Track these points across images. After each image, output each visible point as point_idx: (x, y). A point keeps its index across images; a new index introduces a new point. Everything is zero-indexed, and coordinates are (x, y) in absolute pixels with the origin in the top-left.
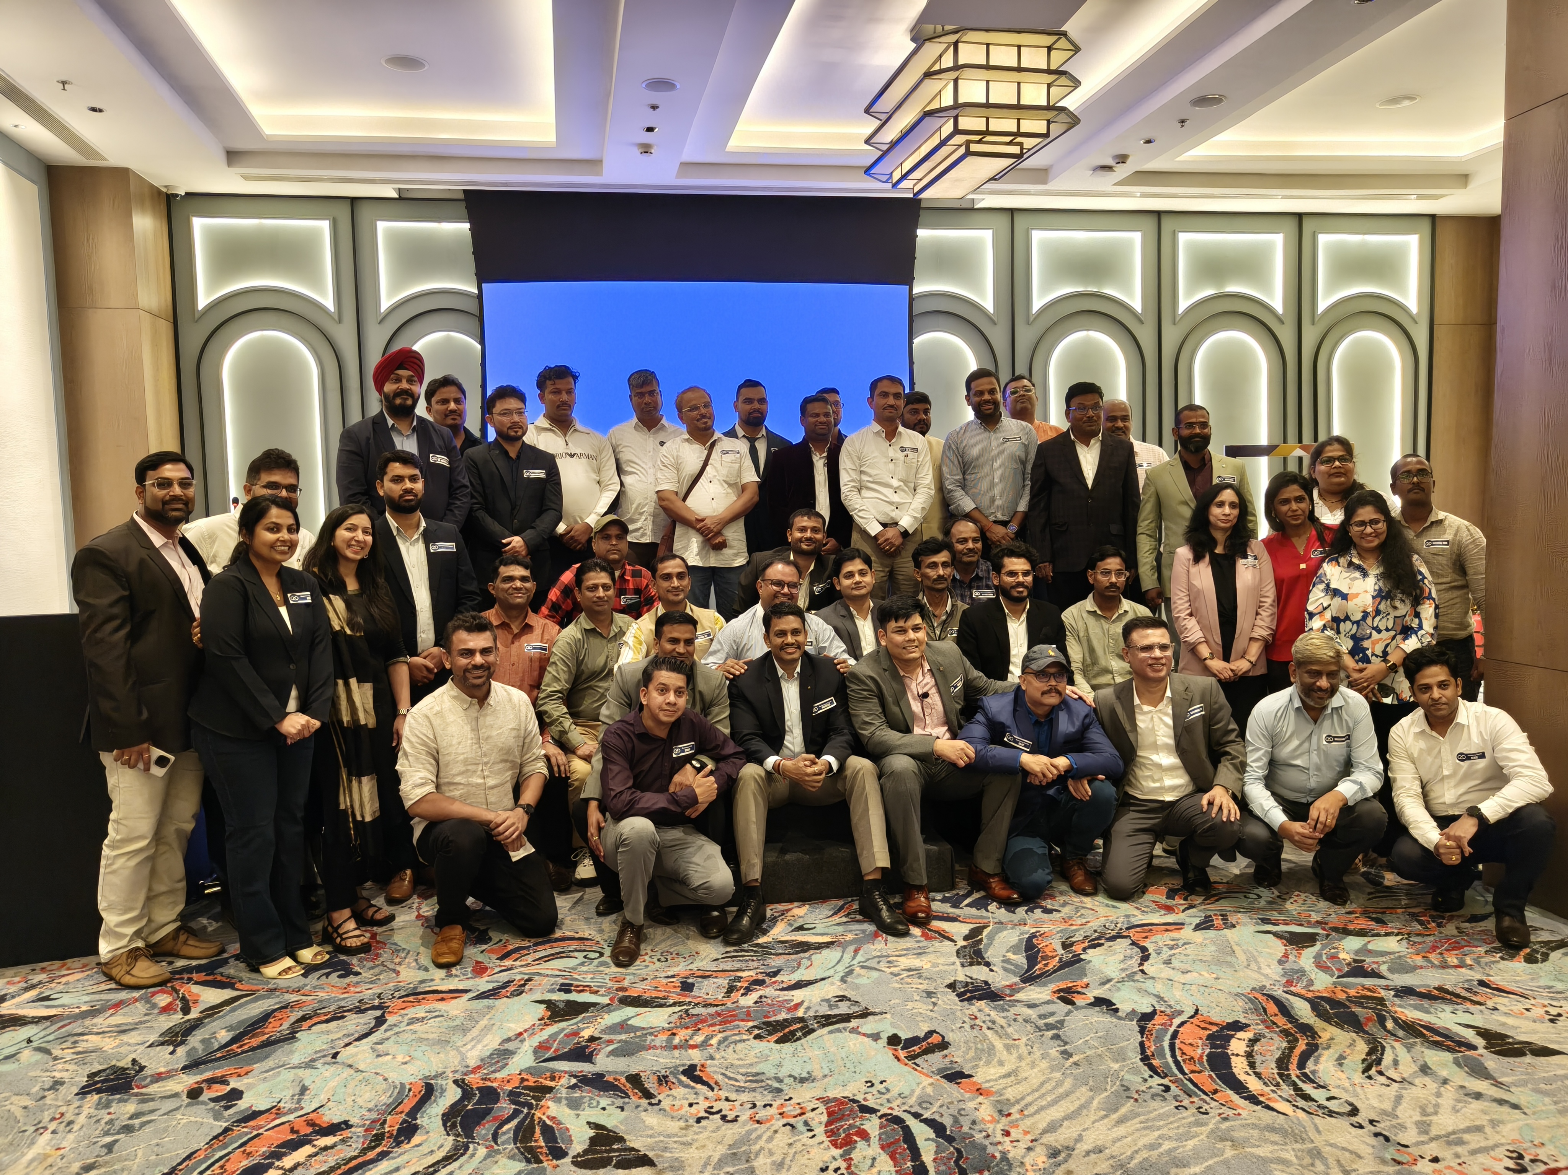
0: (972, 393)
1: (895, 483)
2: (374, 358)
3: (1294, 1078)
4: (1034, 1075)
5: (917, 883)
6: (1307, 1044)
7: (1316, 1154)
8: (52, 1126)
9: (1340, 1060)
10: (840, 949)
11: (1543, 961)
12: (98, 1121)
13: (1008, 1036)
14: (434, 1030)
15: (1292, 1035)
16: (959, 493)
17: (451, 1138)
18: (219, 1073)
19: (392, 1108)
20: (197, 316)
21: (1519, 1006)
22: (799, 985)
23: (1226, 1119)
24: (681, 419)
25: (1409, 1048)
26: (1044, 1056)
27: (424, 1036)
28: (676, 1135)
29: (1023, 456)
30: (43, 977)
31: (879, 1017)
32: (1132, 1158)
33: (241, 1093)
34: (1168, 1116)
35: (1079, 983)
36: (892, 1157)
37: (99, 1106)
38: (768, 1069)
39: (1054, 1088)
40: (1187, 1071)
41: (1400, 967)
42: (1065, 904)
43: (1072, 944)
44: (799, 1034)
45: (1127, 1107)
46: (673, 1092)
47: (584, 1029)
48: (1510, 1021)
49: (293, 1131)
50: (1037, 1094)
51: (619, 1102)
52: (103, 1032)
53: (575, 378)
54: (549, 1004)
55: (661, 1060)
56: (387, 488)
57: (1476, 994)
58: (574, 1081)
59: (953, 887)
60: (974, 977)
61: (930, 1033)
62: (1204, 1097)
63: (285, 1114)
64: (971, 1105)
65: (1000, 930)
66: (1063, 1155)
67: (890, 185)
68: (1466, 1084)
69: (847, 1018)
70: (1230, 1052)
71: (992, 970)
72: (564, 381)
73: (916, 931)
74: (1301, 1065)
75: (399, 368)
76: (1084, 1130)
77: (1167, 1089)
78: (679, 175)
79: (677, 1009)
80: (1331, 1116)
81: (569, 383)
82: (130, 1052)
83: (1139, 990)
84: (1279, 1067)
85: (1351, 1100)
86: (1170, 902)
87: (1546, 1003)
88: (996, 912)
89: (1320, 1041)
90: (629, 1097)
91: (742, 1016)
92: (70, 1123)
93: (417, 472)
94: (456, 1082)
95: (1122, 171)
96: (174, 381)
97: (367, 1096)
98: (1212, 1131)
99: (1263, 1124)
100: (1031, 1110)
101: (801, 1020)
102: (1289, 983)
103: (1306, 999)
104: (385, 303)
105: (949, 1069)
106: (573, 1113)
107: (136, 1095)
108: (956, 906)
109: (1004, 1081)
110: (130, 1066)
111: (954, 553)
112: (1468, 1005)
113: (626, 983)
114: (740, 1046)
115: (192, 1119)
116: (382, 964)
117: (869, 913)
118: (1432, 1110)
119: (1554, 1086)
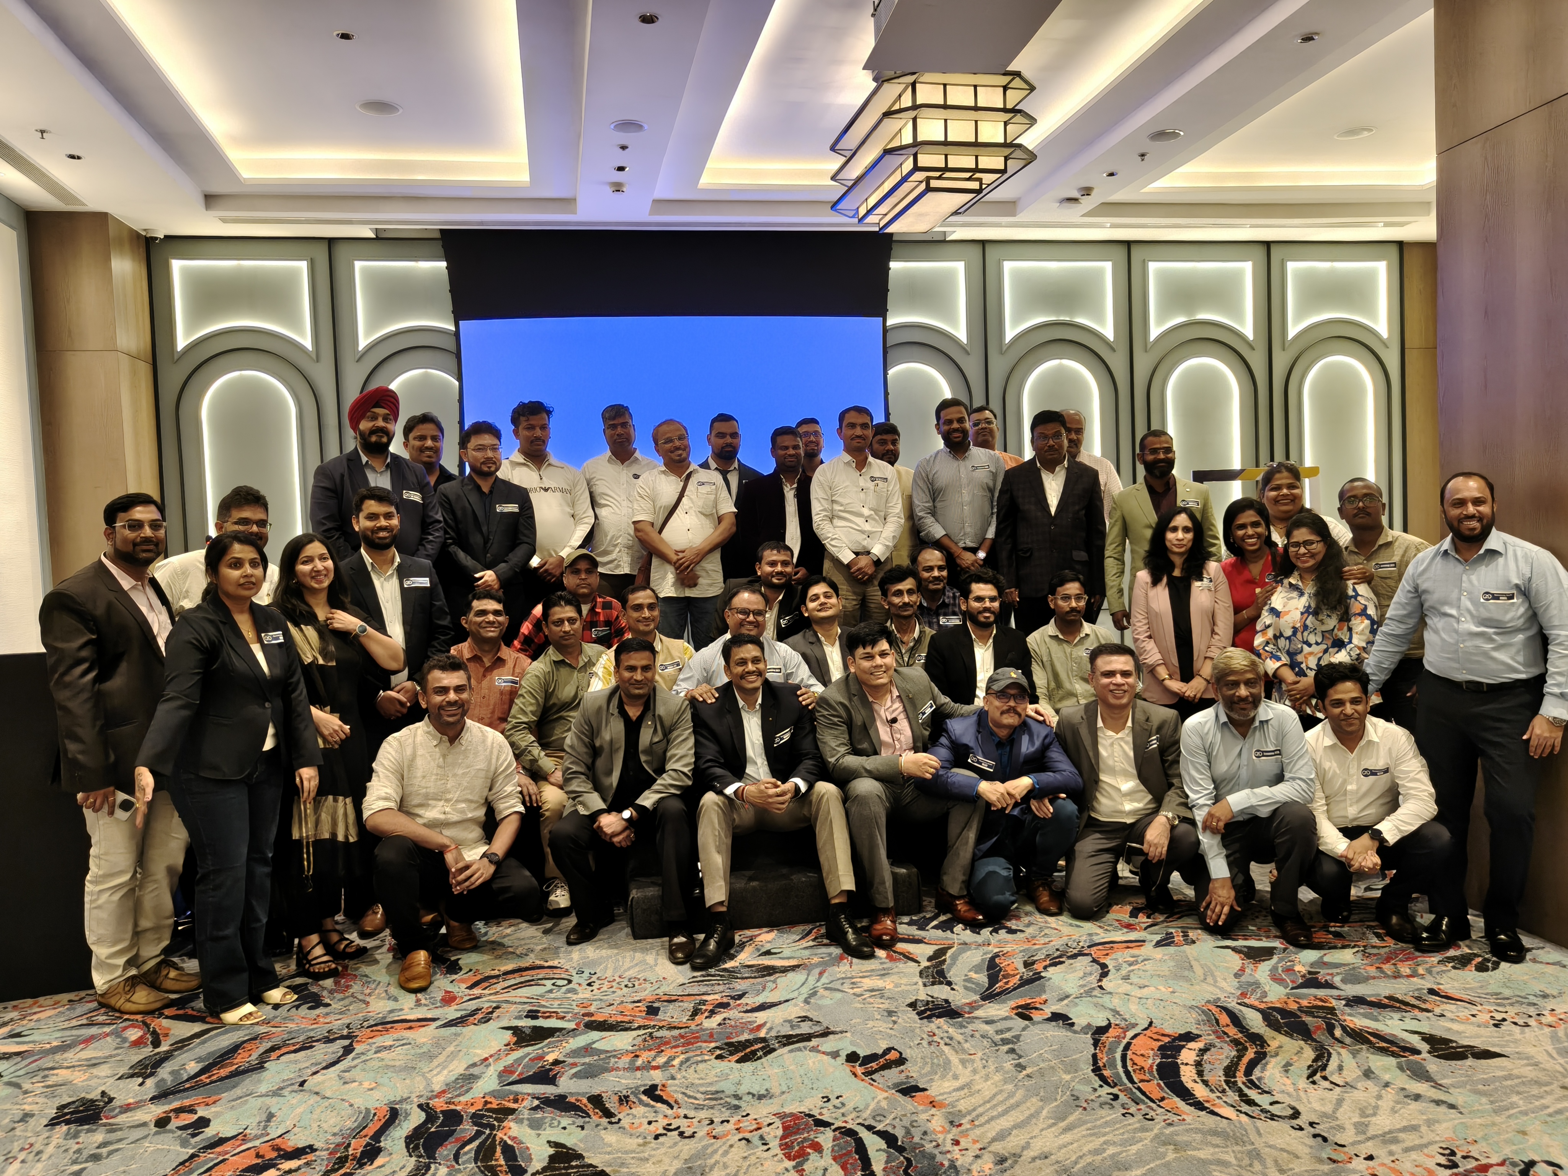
0: (941, 421)
1: (866, 512)
2: (352, 394)
3: (1240, 1085)
4: (987, 1088)
5: (883, 905)
6: (1255, 1053)
7: (1255, 1155)
8: (22, 1156)
9: (1286, 1068)
10: (805, 972)
11: (1494, 969)
12: (66, 1151)
13: (964, 1051)
14: (401, 1057)
15: (1241, 1044)
16: (929, 520)
17: (414, 1159)
18: (187, 1102)
19: (357, 1132)
20: (176, 358)
21: (1464, 1011)
22: (762, 1007)
23: (1170, 1125)
24: (658, 451)
25: (1354, 1054)
26: (997, 1070)
27: (391, 1063)
28: (633, 1152)
29: (991, 484)
30: (14, 1015)
31: (840, 1035)
32: (1076, 1163)
33: (209, 1121)
34: (1115, 1123)
35: (1037, 999)
36: (844, 1167)
37: (67, 1136)
38: (728, 1087)
39: (1006, 1099)
40: (1136, 1080)
41: (1353, 977)
42: (1029, 924)
43: (1033, 963)
44: (760, 1054)
45: (1077, 1114)
46: (633, 1111)
47: (548, 1053)
48: (1455, 1027)
49: (258, 1156)
50: (988, 1106)
51: (580, 1121)
52: (73, 1067)
53: (549, 412)
54: (516, 1030)
55: (623, 1081)
56: (361, 524)
57: (1425, 1001)
58: (536, 1102)
59: (920, 909)
60: (935, 995)
61: (889, 1050)
62: (1151, 1104)
63: (251, 1140)
64: (924, 1117)
65: (964, 951)
66: (1009, 1161)
67: (856, 220)
68: (1407, 1087)
69: (808, 1038)
70: (1179, 1061)
71: (953, 989)
72: (538, 417)
73: (881, 953)
74: (1248, 1072)
75: (375, 406)
76: (1031, 1138)
77: (1116, 1097)
78: (653, 212)
79: (642, 1032)
80: (1272, 1119)
81: (544, 419)
82: (100, 1085)
83: (1096, 1005)
84: (1227, 1074)
85: (1293, 1104)
86: (1132, 921)
87: (1492, 1009)
88: (961, 933)
89: (1269, 1049)
90: (589, 1116)
91: (705, 1038)
92: (39, 1153)
93: (393, 509)
94: (420, 1106)
95: (1088, 203)
96: (153, 422)
97: (332, 1121)
98: (1157, 1136)
99: (1206, 1128)
100: (982, 1120)
101: (764, 1040)
102: (1244, 995)
103: (1258, 1010)
104: (363, 343)
105: (905, 1083)
106: (533, 1132)
107: (105, 1125)
108: (922, 928)
109: (958, 1093)
110: (99, 1097)
111: (920, 581)
112: (1416, 1012)
113: (592, 1009)
114: (701, 1066)
115: (159, 1146)
116: (352, 996)
117: (835, 937)
118: (1371, 1112)
119: (1492, 1086)
